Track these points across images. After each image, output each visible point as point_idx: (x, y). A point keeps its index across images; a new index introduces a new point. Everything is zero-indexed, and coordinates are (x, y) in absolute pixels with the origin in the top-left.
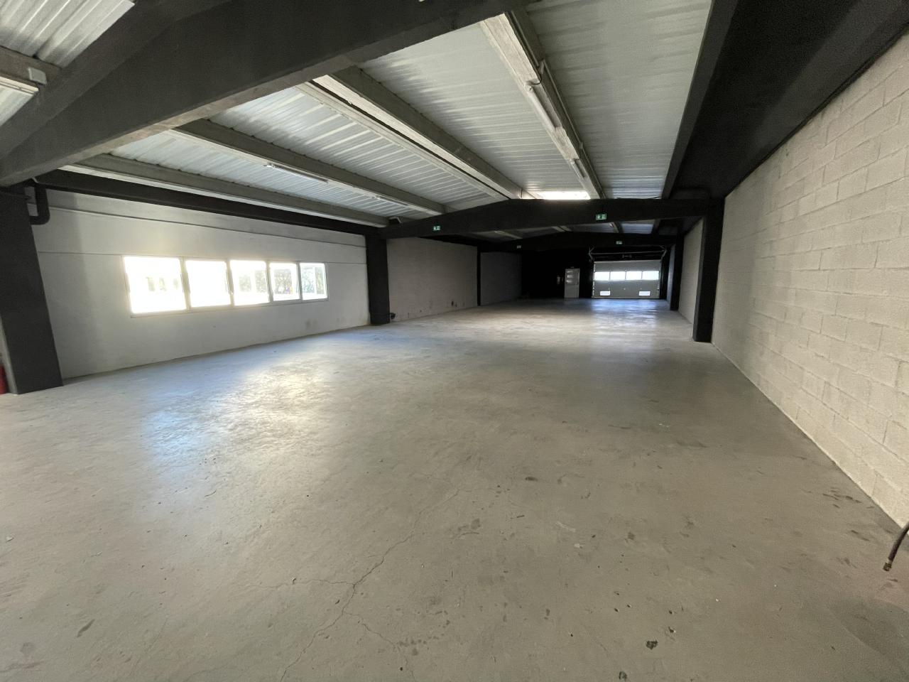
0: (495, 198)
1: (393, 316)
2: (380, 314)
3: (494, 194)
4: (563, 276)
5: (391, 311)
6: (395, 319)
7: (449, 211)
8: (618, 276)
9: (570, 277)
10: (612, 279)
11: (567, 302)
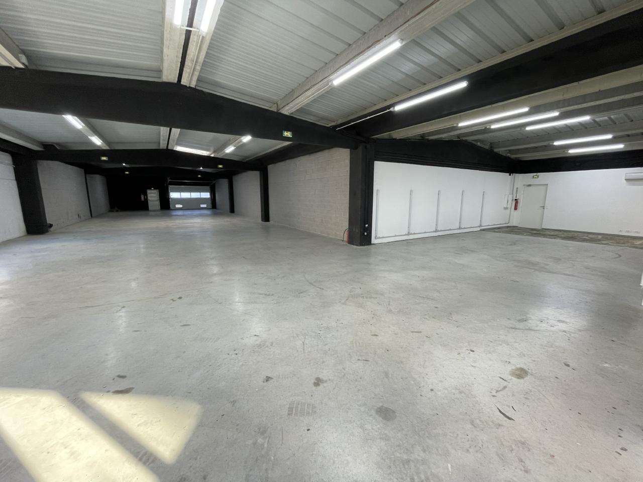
1: (51, 226)
4: (146, 194)
5: (49, 221)
6: (52, 229)
8: (186, 195)
9: (153, 196)
10: (182, 197)
11: (151, 213)
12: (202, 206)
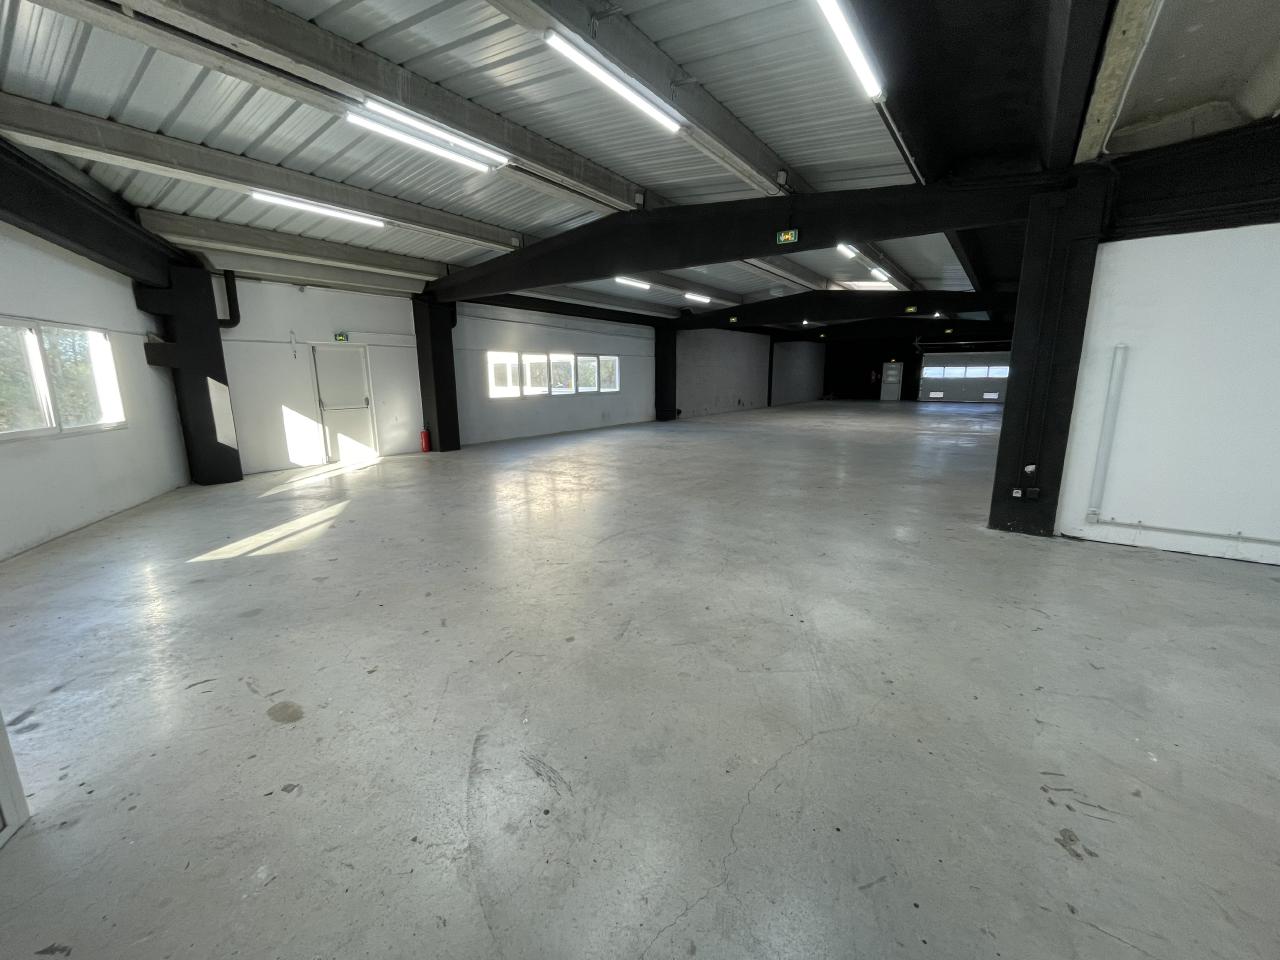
0: (799, 290)
1: (679, 412)
2: (666, 410)
3: (795, 287)
4: (880, 372)
5: (677, 407)
6: (682, 415)
7: (748, 302)
8: (955, 372)
9: (892, 374)
10: (946, 376)
11: (884, 405)
12: (987, 396)
